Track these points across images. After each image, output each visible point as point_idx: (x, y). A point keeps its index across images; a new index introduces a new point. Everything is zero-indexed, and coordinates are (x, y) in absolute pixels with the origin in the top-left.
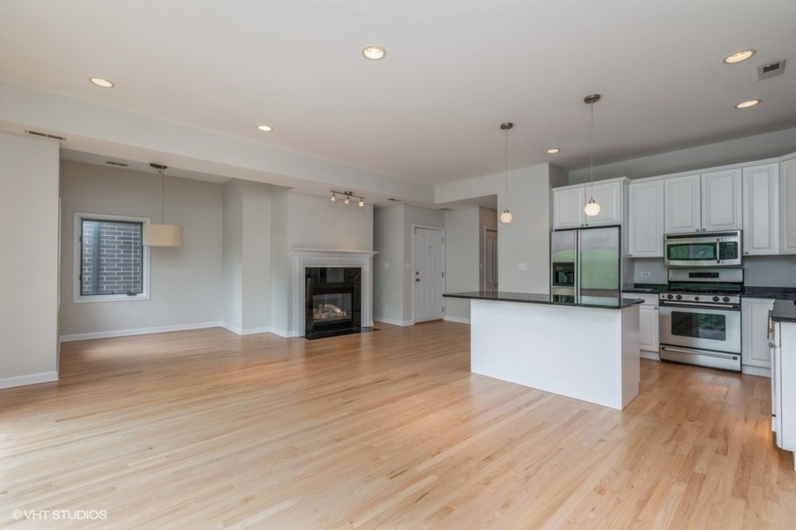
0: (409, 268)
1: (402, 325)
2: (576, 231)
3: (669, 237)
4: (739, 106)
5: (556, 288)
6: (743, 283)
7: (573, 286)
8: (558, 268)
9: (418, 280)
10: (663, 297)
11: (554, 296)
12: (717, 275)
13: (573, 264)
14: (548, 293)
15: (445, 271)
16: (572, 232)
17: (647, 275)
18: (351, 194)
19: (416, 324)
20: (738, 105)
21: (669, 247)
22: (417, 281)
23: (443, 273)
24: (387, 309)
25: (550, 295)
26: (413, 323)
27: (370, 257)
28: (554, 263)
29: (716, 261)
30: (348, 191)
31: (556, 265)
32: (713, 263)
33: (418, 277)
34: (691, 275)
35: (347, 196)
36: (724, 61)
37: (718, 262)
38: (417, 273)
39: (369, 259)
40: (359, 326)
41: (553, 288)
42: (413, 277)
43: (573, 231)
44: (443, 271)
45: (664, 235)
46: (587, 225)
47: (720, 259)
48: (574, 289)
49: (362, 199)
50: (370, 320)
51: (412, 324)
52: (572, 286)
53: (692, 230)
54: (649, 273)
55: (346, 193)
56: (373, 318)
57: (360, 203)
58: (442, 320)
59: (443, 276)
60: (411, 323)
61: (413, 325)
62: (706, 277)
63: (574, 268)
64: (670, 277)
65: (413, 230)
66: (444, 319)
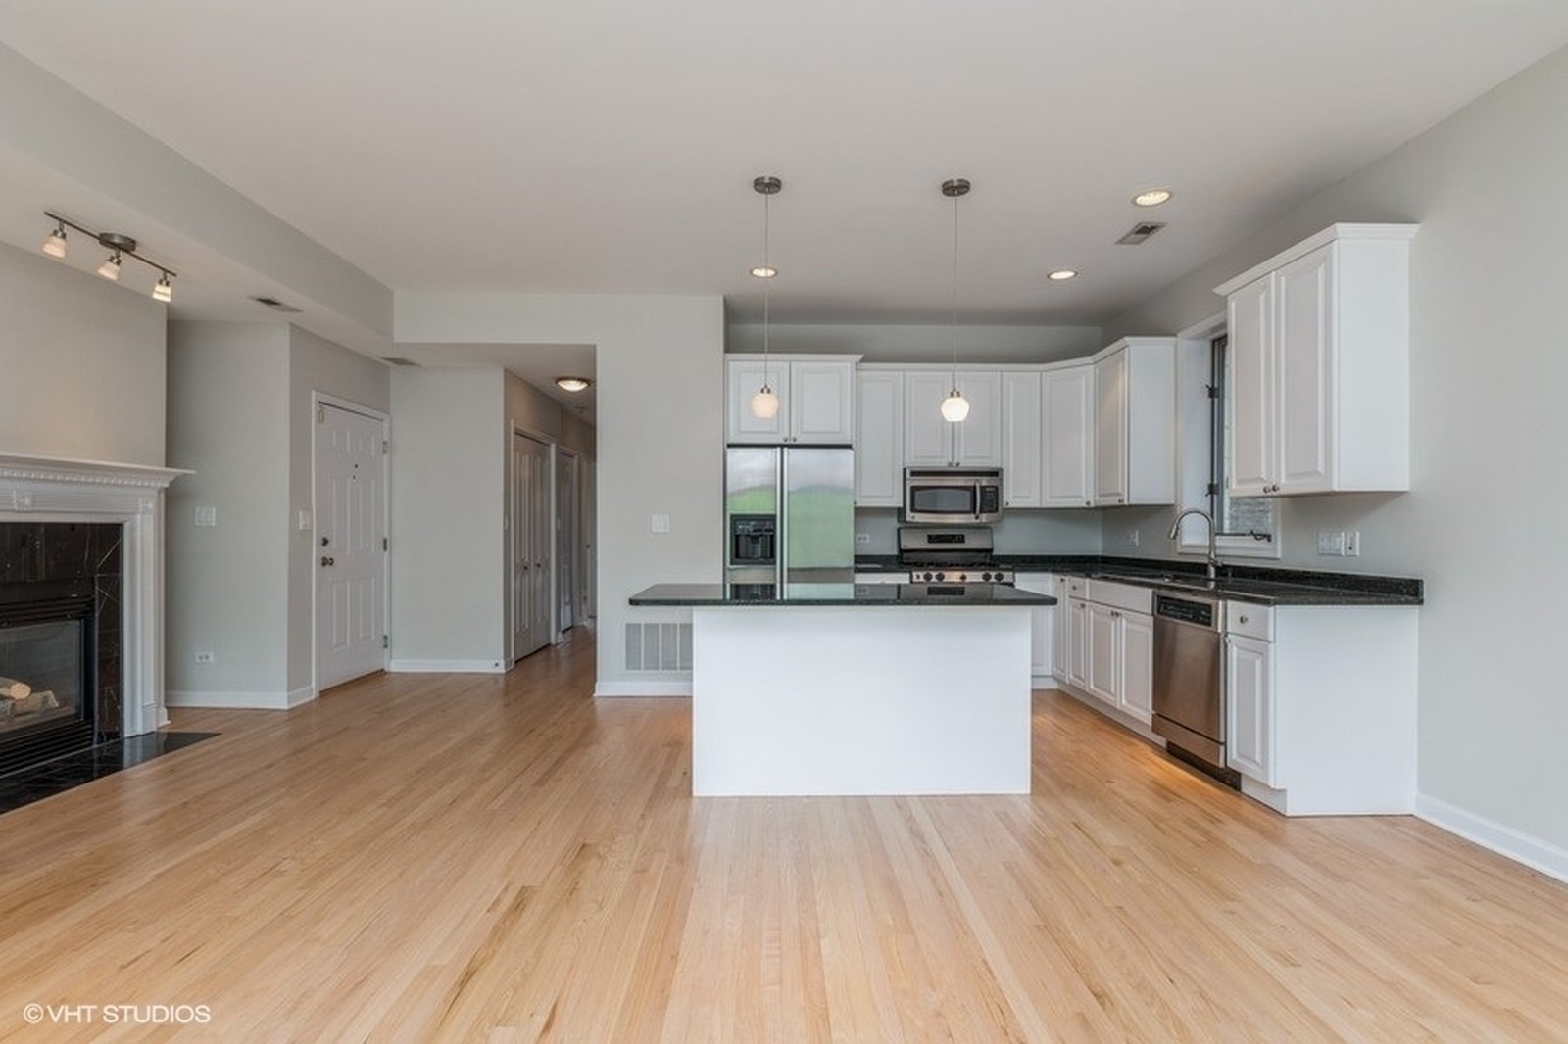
0: (305, 525)
1: (285, 706)
2: (779, 449)
3: (914, 474)
4: (1053, 276)
5: (735, 569)
6: (991, 550)
7: (775, 563)
8: (740, 527)
9: (326, 562)
10: (918, 577)
11: (732, 585)
12: (962, 539)
13: (773, 518)
14: (721, 582)
15: (390, 534)
16: (769, 451)
17: (865, 538)
18: (128, 246)
19: (323, 694)
20: (1052, 273)
21: (914, 489)
22: (324, 564)
23: (385, 541)
24: (211, 659)
25: (725, 585)
26: (314, 695)
27: (159, 485)
28: (732, 516)
29: (973, 516)
30: (119, 229)
31: (736, 519)
32: (969, 519)
33: (327, 552)
34: (931, 539)
35: (113, 252)
36: (1134, 202)
37: (977, 518)
38: (325, 542)
39: (155, 493)
40: (115, 735)
41: (730, 570)
42: (315, 553)
43: (774, 450)
44: (386, 535)
45: (905, 470)
46: (795, 440)
47: (981, 512)
48: (775, 569)
49: (166, 276)
50: (158, 707)
51: (312, 698)
52: (770, 564)
53: (941, 464)
54: (868, 536)
55: (105, 240)
56: (166, 701)
57: (158, 288)
58: (382, 672)
59: (385, 549)
60: (311, 692)
61: (316, 699)
62: (949, 541)
63: (775, 525)
64: (903, 543)
65: (314, 408)
66: (386, 669)
